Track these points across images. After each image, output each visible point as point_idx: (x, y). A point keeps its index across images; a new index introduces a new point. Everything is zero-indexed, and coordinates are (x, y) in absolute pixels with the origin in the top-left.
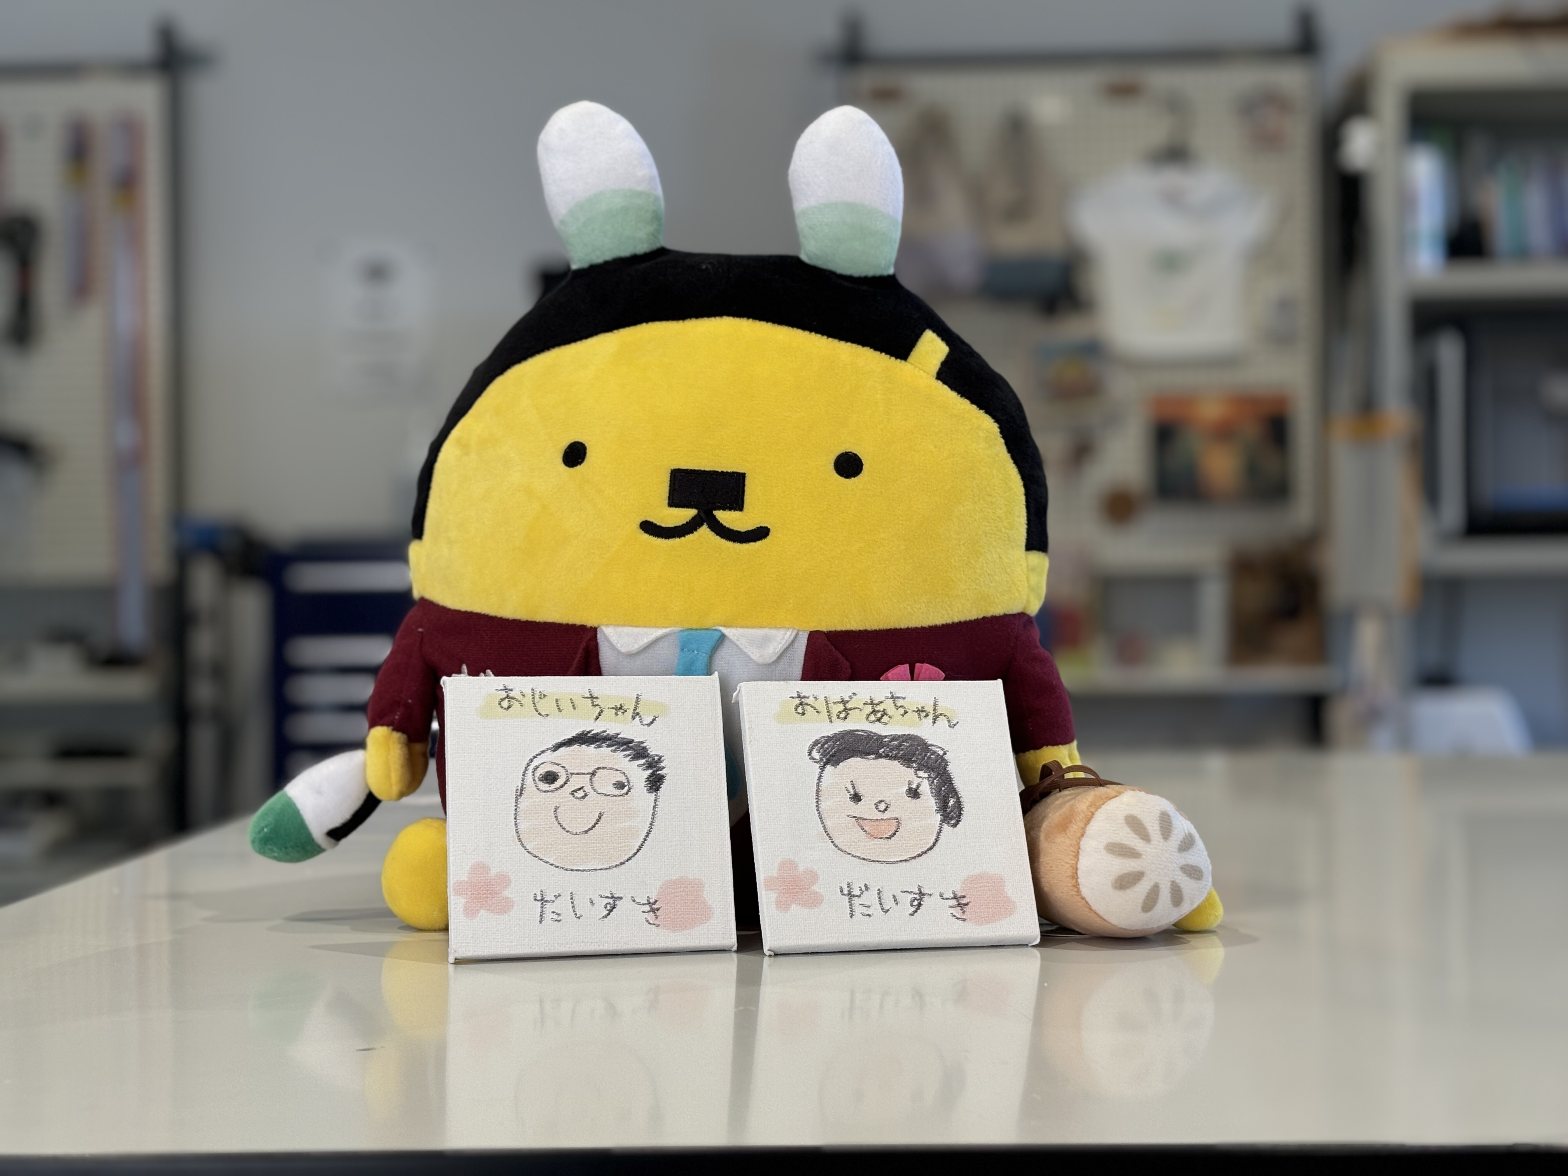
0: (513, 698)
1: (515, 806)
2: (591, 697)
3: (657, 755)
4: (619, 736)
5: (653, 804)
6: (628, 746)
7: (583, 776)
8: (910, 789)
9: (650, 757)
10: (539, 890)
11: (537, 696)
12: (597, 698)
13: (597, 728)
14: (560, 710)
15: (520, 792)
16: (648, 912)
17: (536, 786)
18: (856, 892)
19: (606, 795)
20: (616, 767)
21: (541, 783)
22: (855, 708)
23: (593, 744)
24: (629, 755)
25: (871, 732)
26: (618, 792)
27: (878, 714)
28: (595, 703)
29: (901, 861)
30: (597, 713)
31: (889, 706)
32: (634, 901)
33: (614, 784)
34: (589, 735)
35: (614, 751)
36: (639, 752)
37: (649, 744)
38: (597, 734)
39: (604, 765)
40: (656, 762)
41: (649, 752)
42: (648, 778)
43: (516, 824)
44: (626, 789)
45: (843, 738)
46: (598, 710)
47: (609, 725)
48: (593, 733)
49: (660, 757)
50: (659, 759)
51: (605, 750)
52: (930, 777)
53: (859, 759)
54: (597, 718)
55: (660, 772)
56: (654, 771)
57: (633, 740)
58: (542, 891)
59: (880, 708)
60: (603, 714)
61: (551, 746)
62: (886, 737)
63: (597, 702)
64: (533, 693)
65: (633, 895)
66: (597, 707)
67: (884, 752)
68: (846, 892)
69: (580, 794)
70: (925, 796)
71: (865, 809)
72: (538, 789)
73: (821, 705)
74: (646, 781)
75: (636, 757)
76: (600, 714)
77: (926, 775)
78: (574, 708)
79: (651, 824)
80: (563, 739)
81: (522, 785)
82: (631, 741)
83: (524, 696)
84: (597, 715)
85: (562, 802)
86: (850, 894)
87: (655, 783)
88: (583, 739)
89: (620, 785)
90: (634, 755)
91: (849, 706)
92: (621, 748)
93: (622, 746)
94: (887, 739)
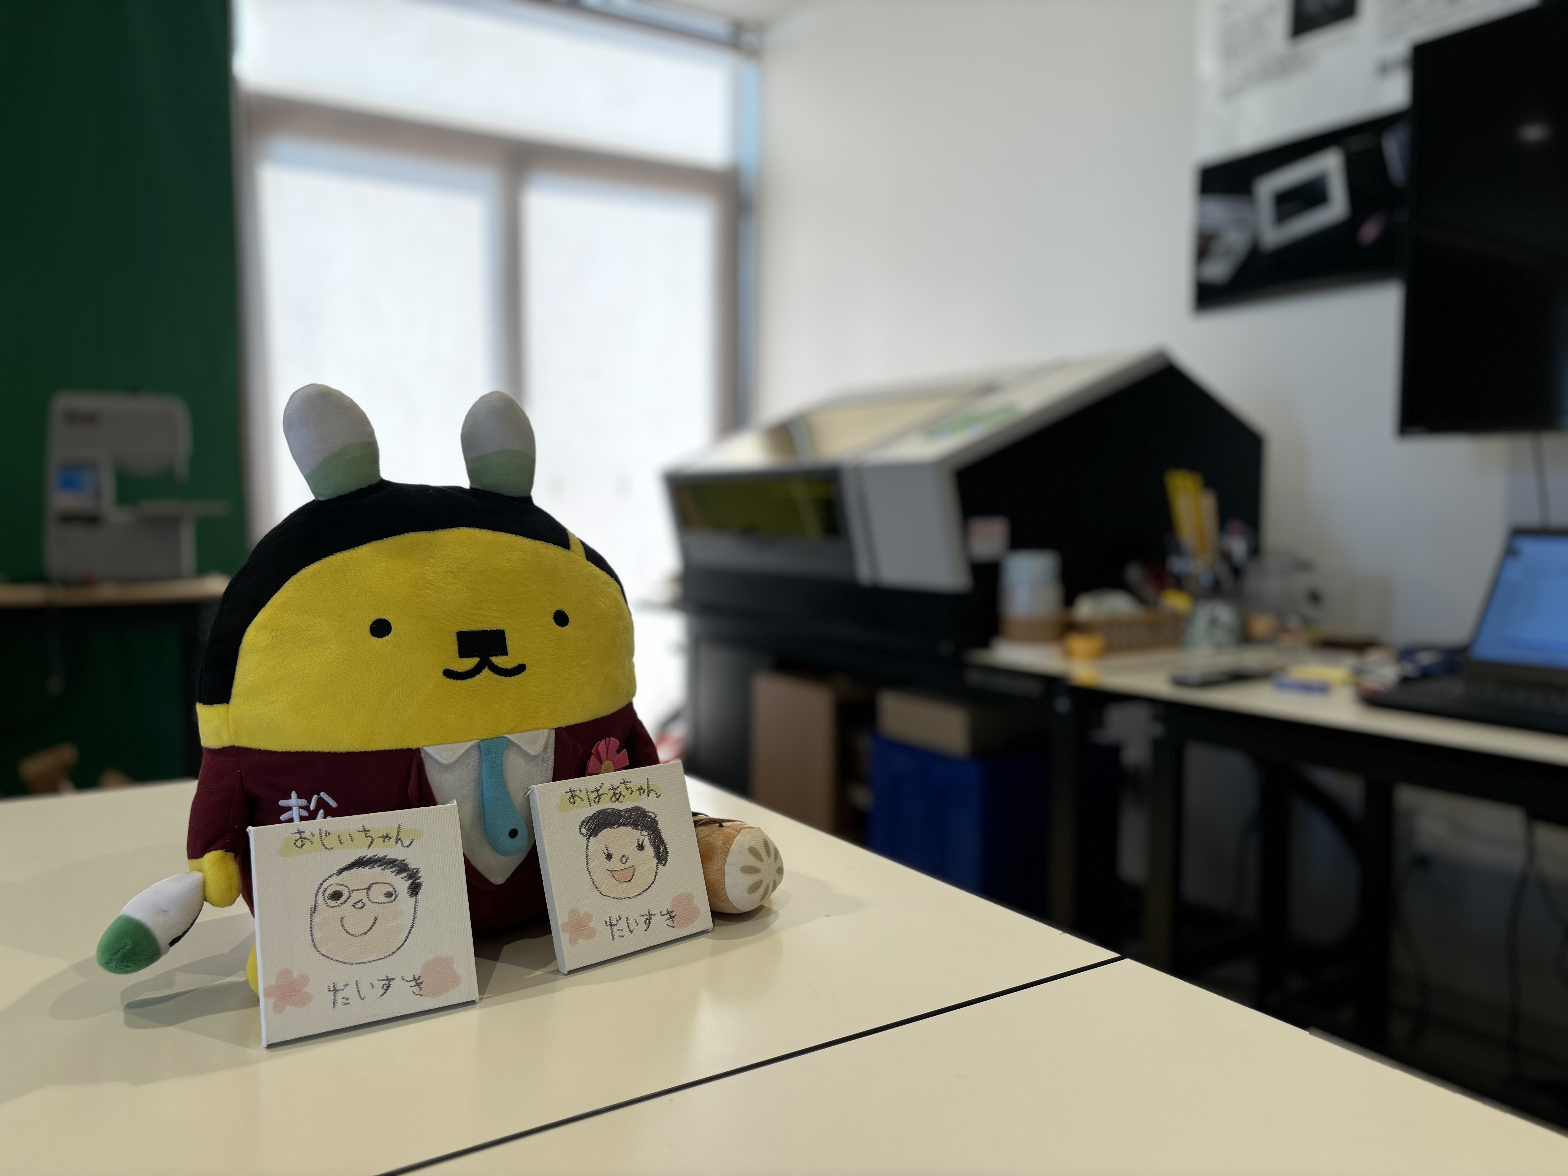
0: (305, 838)
1: (311, 921)
2: (365, 831)
3: (415, 869)
4: (386, 858)
5: (414, 905)
6: (394, 864)
7: (362, 891)
8: (639, 844)
9: (410, 871)
10: (332, 983)
11: (323, 835)
12: (369, 831)
13: (369, 853)
14: (341, 843)
15: (314, 910)
16: (414, 986)
17: (326, 904)
18: (614, 922)
19: (379, 903)
20: (386, 881)
21: (330, 901)
22: (604, 794)
23: (367, 866)
24: (395, 871)
25: (614, 809)
26: (387, 900)
27: (617, 796)
28: (367, 835)
29: (637, 895)
30: (370, 842)
31: (622, 789)
32: (403, 979)
33: (385, 894)
34: (364, 859)
35: (384, 869)
36: (401, 867)
37: (409, 861)
38: (370, 858)
39: (376, 881)
40: (415, 873)
41: (409, 866)
42: (409, 887)
43: (311, 935)
44: (394, 896)
45: (598, 815)
46: (370, 840)
47: (379, 850)
48: (367, 857)
49: (418, 869)
50: (417, 871)
51: (377, 870)
52: (649, 834)
53: (609, 829)
54: (370, 846)
55: (418, 881)
56: (414, 881)
57: (397, 859)
58: (334, 983)
59: (617, 791)
60: (374, 843)
61: (336, 872)
62: (622, 811)
63: (369, 834)
64: (321, 832)
65: (403, 976)
66: (369, 838)
67: (622, 822)
68: (608, 924)
69: (360, 905)
70: (647, 848)
71: (615, 864)
72: (327, 906)
73: (583, 795)
74: (408, 889)
75: (400, 872)
76: (371, 843)
77: (647, 833)
78: (352, 841)
79: (413, 920)
80: (344, 865)
81: (315, 905)
82: (396, 860)
83: (313, 835)
84: (369, 843)
85: (347, 913)
86: (611, 925)
87: (415, 889)
88: (360, 863)
89: (389, 895)
90: (399, 870)
91: (600, 793)
92: (389, 867)
93: (389, 865)
94: (623, 812)
